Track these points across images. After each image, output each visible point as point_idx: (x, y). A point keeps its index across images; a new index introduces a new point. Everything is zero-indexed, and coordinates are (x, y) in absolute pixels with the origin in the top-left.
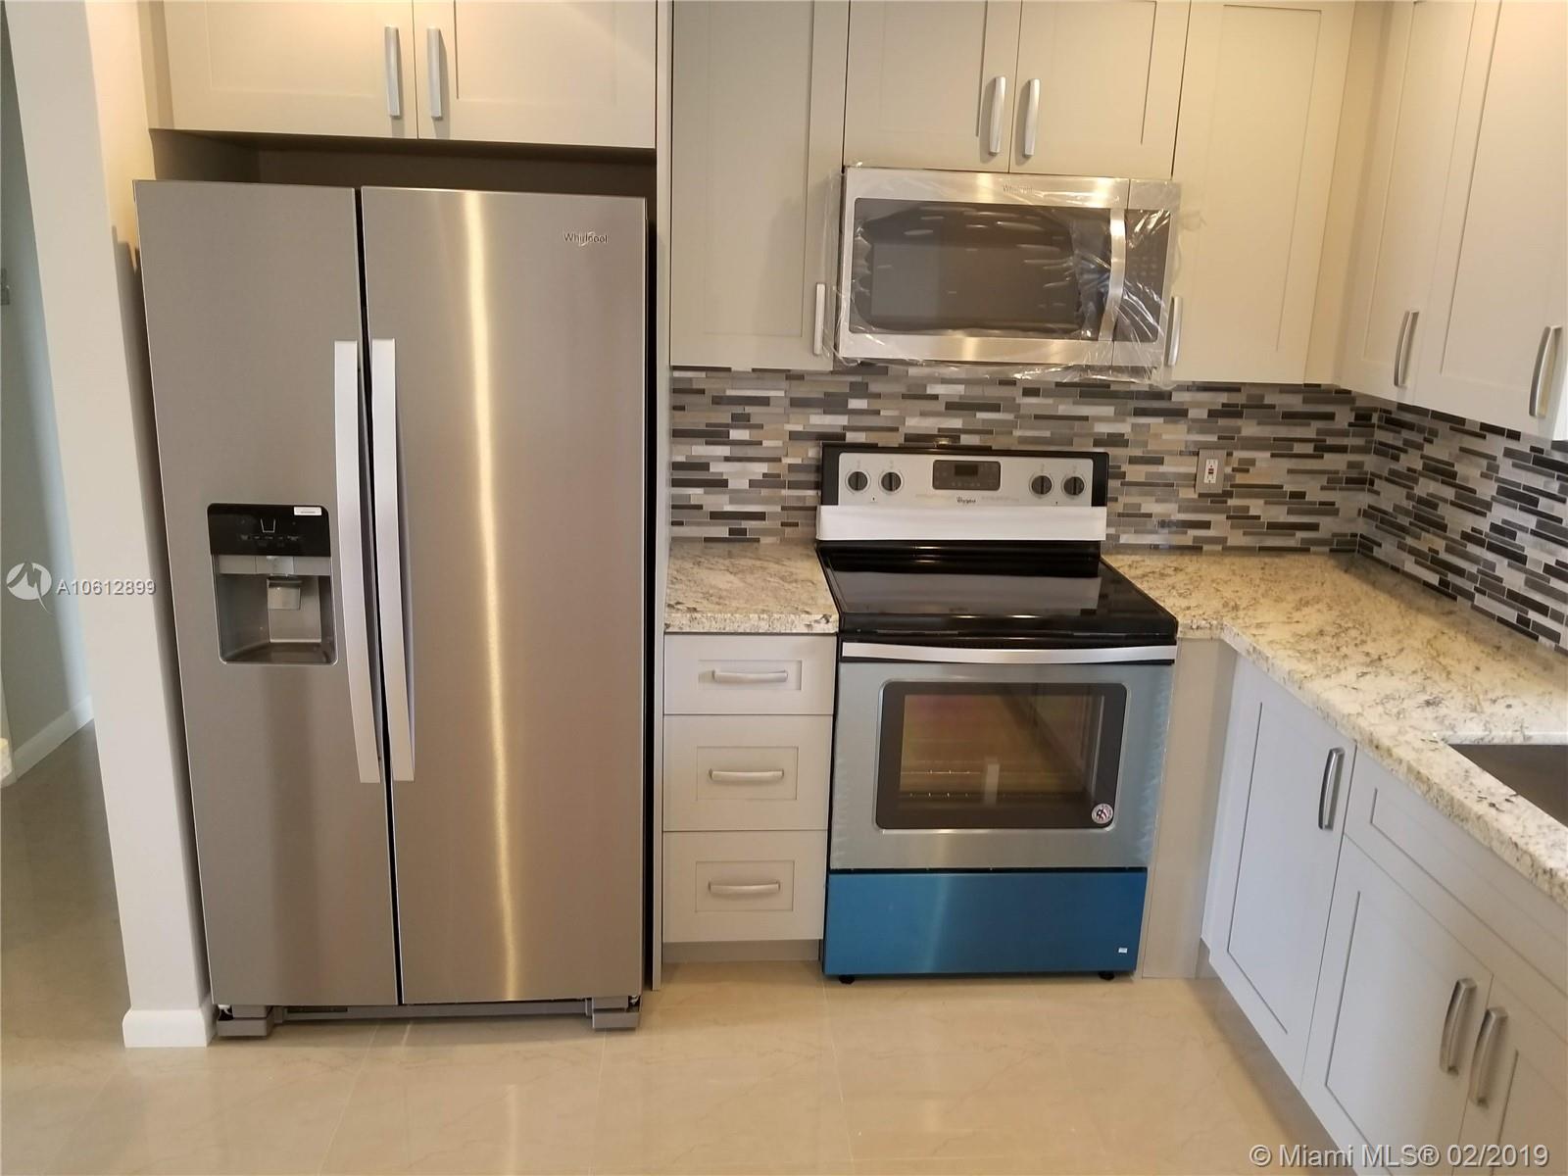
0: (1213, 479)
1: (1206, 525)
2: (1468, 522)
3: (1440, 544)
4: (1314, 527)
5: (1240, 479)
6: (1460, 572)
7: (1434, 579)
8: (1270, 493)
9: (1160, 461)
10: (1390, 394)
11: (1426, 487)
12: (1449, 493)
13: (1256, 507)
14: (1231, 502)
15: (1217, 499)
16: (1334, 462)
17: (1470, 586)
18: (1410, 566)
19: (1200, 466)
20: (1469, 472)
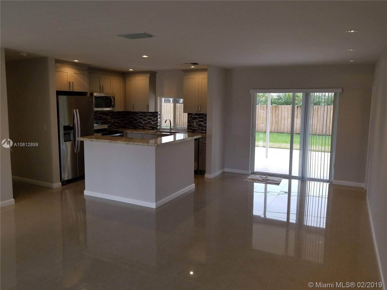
0: (112, 122)
1: (112, 126)
2: (136, 121)
3: (133, 124)
4: (120, 126)
5: (115, 121)
6: (136, 126)
7: (133, 127)
8: (117, 122)
9: (108, 120)
10: (132, 111)
11: (130, 120)
12: (133, 120)
13: (116, 124)
14: (114, 124)
15: (113, 124)
16: (121, 119)
17: (137, 127)
18: (130, 127)
19: (112, 120)
20: (135, 117)
